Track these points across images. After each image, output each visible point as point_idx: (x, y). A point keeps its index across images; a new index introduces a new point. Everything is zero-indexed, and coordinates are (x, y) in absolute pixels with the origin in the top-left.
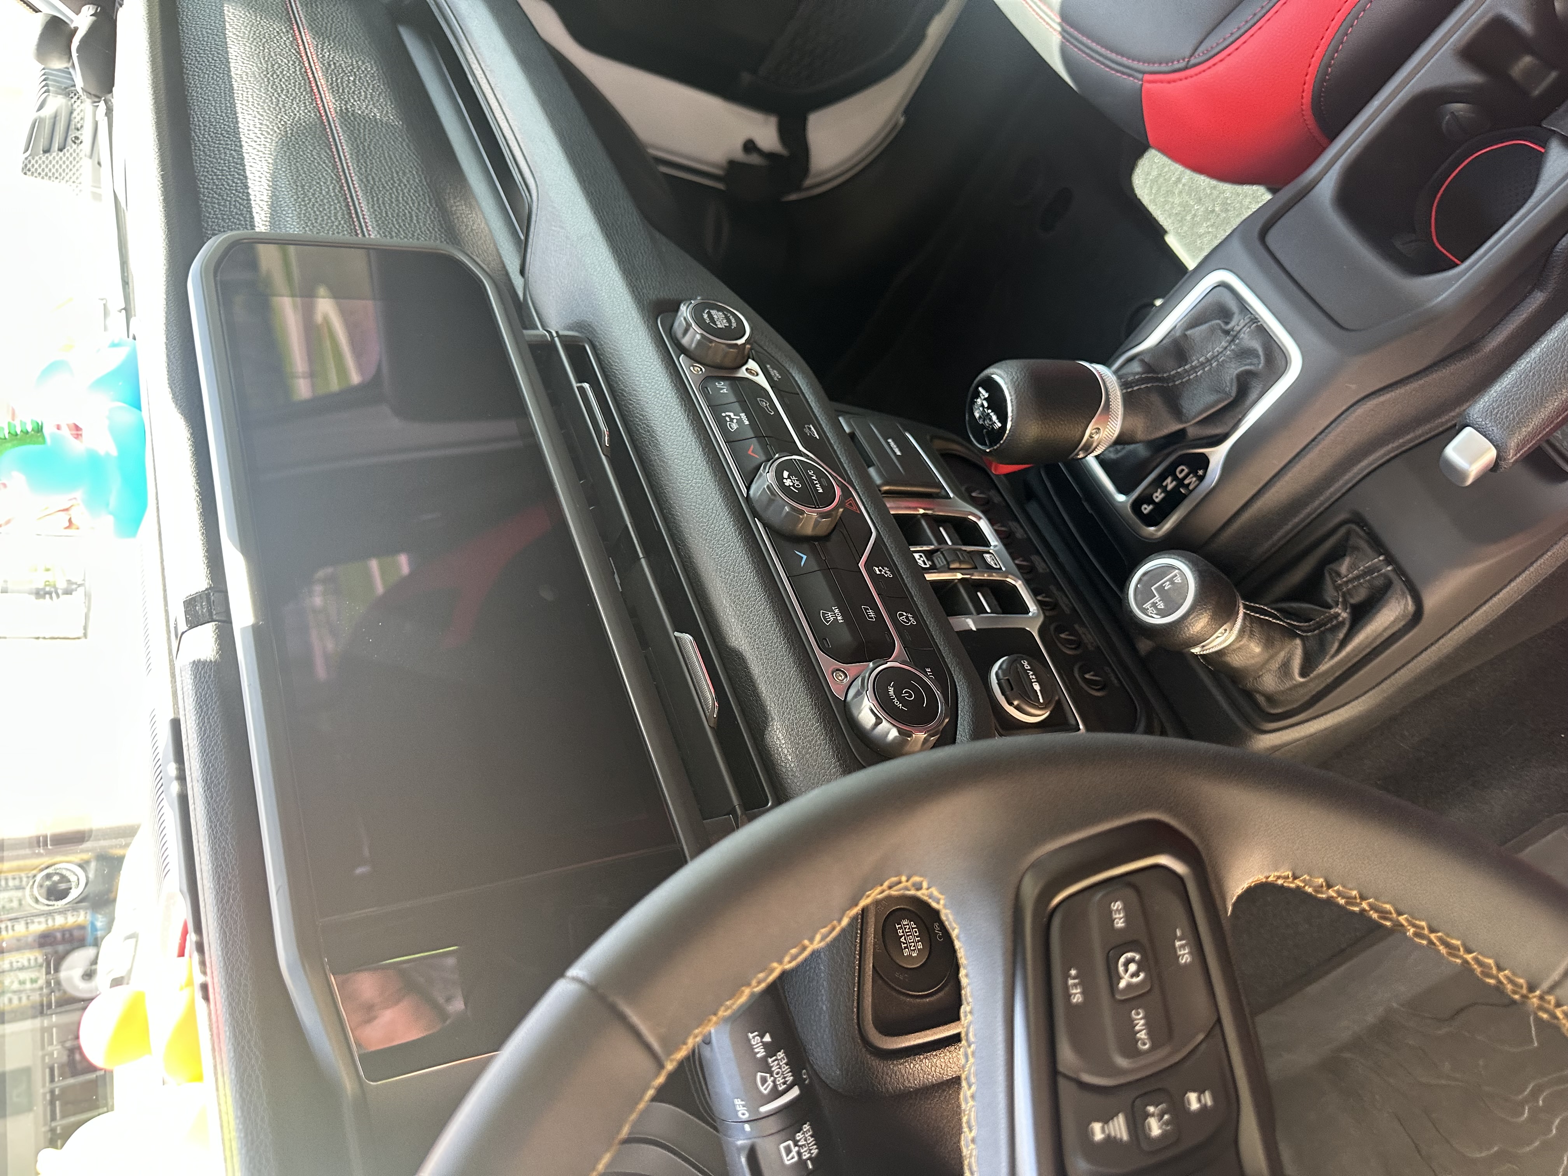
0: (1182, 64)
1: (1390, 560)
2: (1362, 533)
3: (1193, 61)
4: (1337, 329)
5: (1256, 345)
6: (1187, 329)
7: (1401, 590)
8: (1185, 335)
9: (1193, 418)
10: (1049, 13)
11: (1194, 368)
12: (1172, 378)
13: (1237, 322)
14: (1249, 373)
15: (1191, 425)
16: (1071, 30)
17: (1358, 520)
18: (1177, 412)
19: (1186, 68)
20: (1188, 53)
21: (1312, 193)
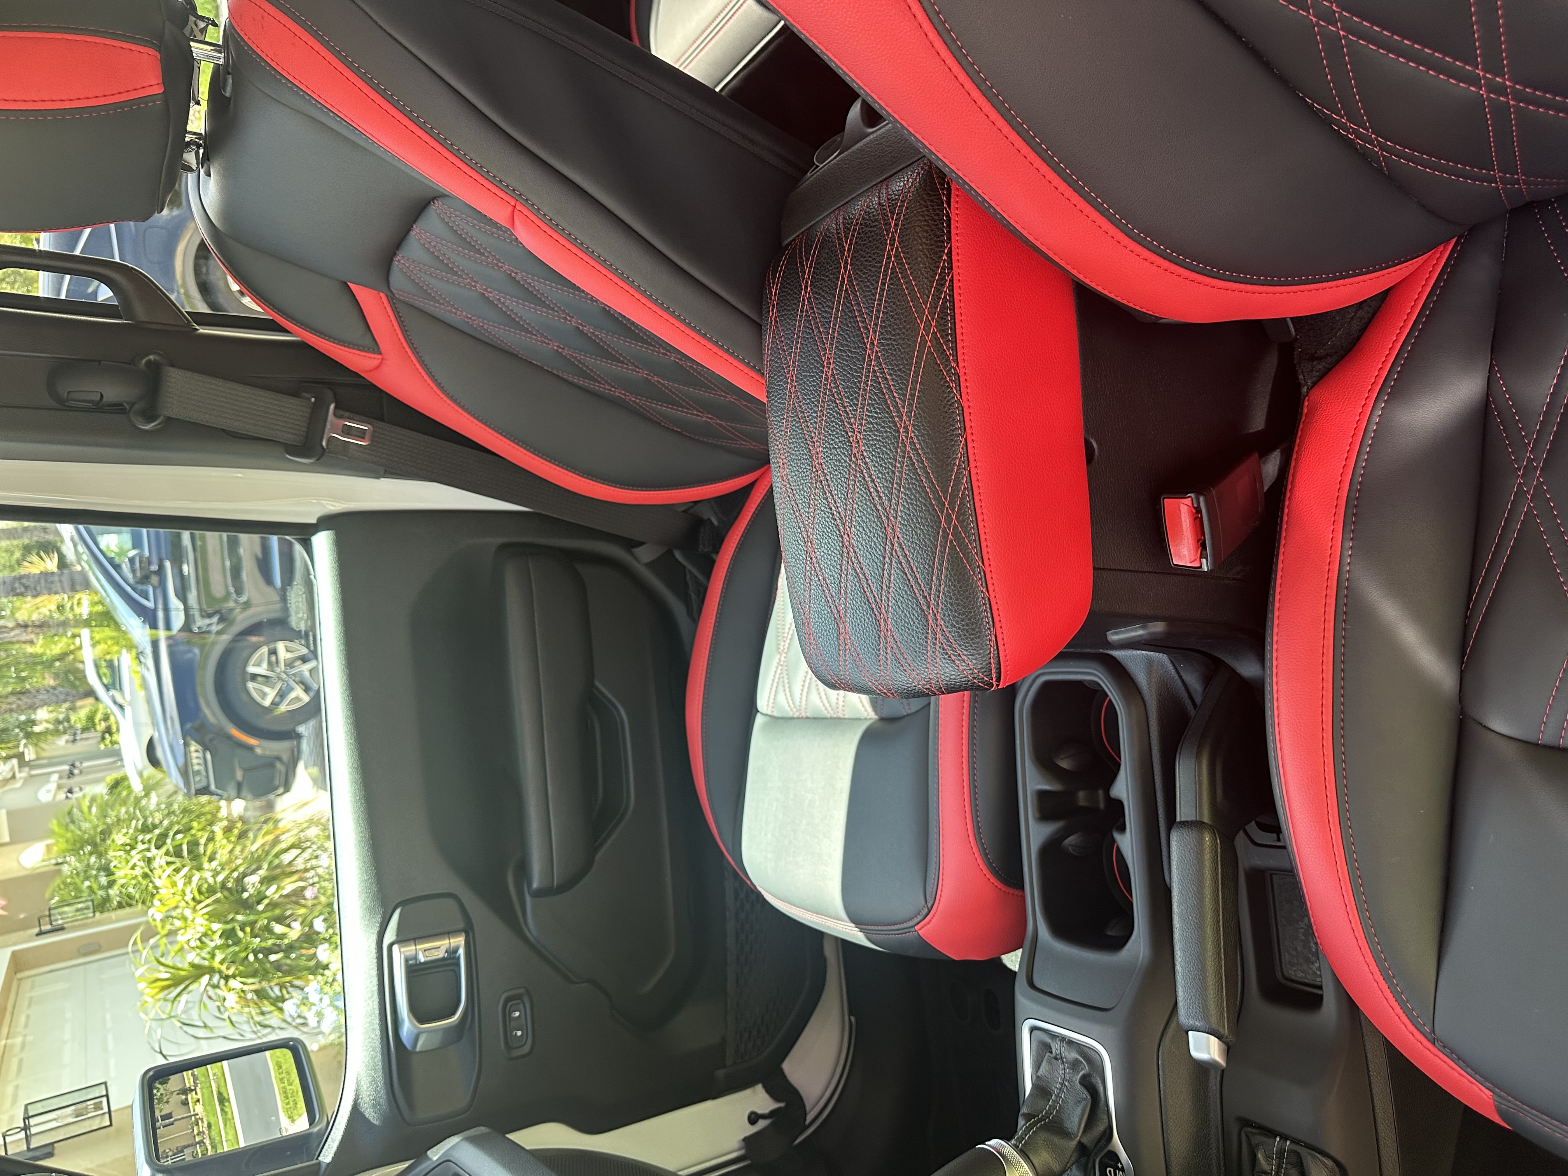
0: (926, 910)
1: (1284, 1138)
2: (1254, 1131)
3: (929, 905)
4: (1104, 1013)
5: (1073, 1055)
6: (1037, 1072)
7: (1309, 1154)
8: (1038, 1077)
9: (1078, 1132)
10: (845, 924)
11: (1057, 1096)
12: (1049, 1113)
13: (1055, 1046)
14: (1084, 1077)
15: (1082, 1136)
16: (864, 927)
17: (1245, 1123)
18: (1066, 1134)
19: (929, 911)
20: (923, 902)
21: (1039, 937)
